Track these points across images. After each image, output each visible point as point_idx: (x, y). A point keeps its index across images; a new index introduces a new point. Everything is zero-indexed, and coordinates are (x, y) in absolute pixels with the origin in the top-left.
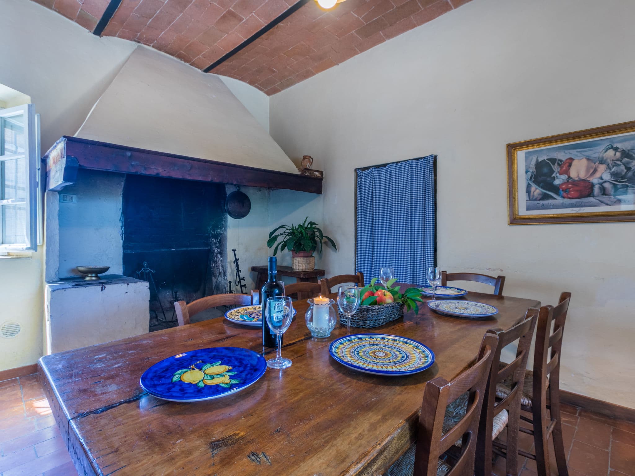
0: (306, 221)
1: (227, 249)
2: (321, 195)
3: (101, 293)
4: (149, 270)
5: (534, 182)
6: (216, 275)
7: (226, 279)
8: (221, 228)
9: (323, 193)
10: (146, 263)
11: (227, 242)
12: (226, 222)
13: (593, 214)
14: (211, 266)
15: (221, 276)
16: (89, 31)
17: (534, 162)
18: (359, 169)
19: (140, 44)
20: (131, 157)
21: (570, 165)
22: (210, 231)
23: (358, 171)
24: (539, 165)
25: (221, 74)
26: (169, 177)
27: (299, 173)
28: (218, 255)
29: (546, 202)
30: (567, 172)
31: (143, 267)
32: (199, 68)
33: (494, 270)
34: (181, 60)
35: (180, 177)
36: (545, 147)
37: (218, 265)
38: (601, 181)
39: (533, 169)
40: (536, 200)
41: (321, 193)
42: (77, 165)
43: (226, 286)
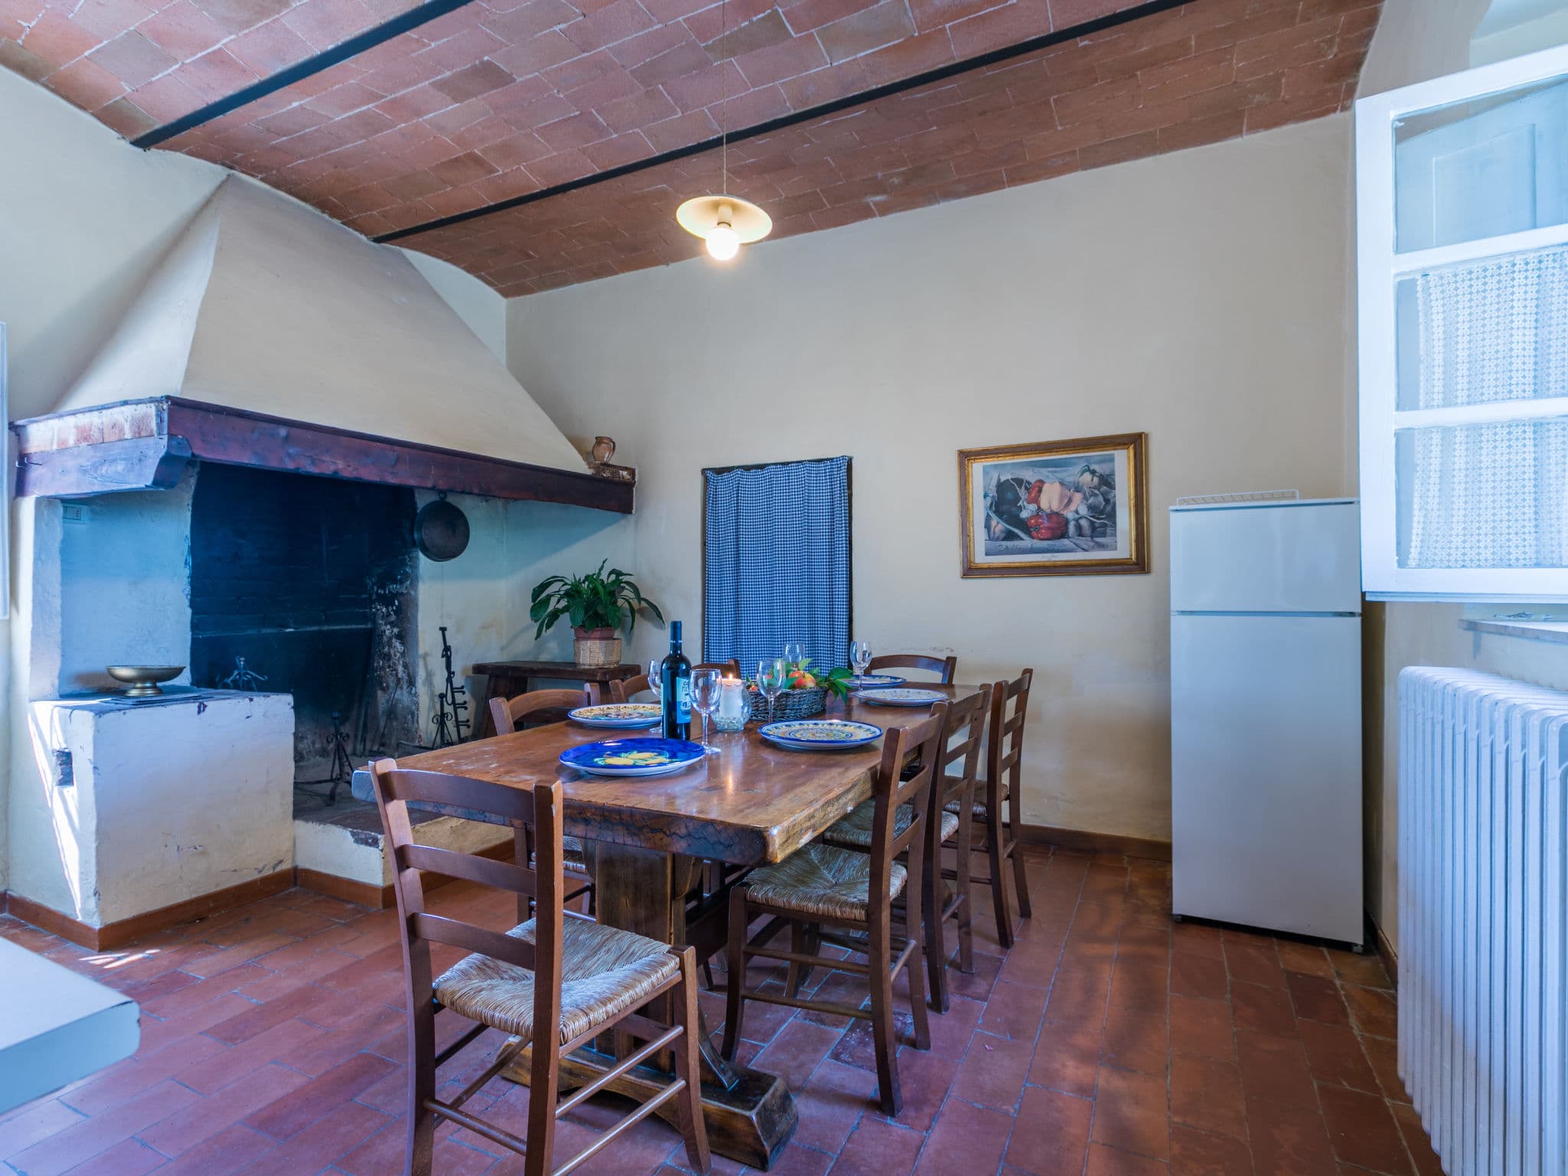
0: (602, 567)
1: (417, 627)
2: (629, 516)
3: (197, 717)
4: (248, 674)
5: (995, 512)
6: (388, 687)
7: (416, 693)
8: (401, 582)
9: (634, 511)
10: (242, 659)
11: (417, 611)
12: (415, 567)
13: (1068, 563)
14: (375, 665)
15: (401, 688)
16: (120, 136)
17: (994, 482)
18: (710, 469)
19: (233, 171)
20: (287, 438)
21: (1040, 491)
22: (372, 588)
23: (709, 474)
24: (1002, 487)
25: (406, 247)
26: (356, 478)
27: (589, 472)
28: (394, 640)
29: (1010, 544)
30: (1036, 500)
31: (236, 667)
32: (362, 232)
33: (942, 650)
34: (323, 212)
35: (376, 479)
36: (1009, 460)
37: (394, 664)
38: (1077, 516)
39: (993, 493)
40: (997, 539)
41: (631, 513)
42: (189, 454)
43: (414, 707)
